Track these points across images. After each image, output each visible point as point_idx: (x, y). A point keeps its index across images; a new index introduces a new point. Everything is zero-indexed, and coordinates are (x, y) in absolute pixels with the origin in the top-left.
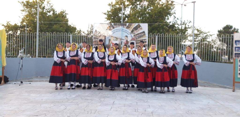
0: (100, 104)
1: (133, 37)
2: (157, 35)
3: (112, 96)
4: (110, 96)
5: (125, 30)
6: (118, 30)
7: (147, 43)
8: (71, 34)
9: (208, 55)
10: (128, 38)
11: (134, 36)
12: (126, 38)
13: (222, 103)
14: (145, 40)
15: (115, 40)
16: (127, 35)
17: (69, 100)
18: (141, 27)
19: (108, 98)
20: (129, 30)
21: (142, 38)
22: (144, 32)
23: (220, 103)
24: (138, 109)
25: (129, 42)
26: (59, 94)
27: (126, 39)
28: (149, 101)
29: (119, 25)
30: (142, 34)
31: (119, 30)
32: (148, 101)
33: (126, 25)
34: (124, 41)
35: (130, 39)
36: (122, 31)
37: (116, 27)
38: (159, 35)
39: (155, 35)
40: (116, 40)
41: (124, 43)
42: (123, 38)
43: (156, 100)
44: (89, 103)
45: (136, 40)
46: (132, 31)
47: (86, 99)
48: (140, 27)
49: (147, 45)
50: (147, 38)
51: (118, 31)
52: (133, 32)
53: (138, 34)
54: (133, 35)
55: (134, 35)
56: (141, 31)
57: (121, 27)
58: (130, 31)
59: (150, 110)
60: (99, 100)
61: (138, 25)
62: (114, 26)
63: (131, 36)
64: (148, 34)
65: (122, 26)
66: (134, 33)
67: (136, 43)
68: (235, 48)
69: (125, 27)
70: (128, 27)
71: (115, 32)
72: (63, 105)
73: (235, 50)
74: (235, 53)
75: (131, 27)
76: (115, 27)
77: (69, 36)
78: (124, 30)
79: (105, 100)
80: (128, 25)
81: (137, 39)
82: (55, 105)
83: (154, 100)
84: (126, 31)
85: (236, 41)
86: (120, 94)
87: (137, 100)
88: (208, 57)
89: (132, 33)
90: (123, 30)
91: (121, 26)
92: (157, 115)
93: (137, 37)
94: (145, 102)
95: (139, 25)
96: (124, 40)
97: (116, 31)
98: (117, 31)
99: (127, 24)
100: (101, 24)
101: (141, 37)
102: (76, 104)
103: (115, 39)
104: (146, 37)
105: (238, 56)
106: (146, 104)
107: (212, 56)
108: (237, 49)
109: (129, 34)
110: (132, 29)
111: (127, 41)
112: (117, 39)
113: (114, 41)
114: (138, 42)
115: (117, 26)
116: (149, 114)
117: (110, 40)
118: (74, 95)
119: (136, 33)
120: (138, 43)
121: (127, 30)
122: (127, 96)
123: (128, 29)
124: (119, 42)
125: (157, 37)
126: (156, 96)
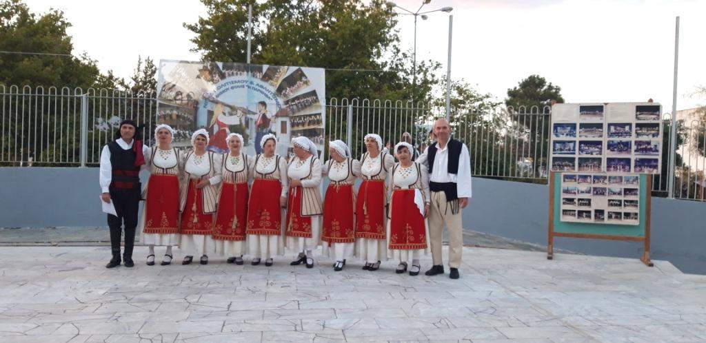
0: (187, 314)
1: (284, 107)
2: (350, 103)
3: (222, 286)
4: (215, 285)
5: (258, 85)
6: (236, 84)
7: (323, 126)
8: (85, 92)
9: (484, 160)
10: (267, 109)
11: (287, 103)
12: (261, 107)
13: (523, 293)
14: (318, 117)
15: (227, 114)
16: (263, 98)
17: (85, 305)
18: (306, 78)
19: (210, 293)
20: (271, 85)
21: (308, 109)
22: (314, 93)
23: (519, 293)
24: (303, 321)
25: (270, 120)
26: (50, 287)
27: (263, 112)
28: (332, 295)
29: (239, 69)
30: (310, 99)
31: (241, 84)
32: (329, 296)
33: (260, 70)
34: (257, 118)
35: (274, 114)
36: (249, 87)
37: (229, 75)
38: (355, 103)
39: (345, 104)
40: (231, 115)
41: (256, 122)
42: (253, 109)
43: (352, 291)
44: (150, 311)
45: (291, 115)
46: (280, 90)
47: (141, 301)
48: (304, 79)
49: (323, 129)
50: (323, 111)
51: (236, 87)
52: (284, 91)
53: (297, 98)
54: (281, 100)
55: (286, 99)
56: (305, 90)
57: (245, 76)
58: (273, 89)
59: (336, 323)
60: (183, 301)
61: (297, 71)
62: (224, 71)
63: (278, 104)
64: (325, 100)
65: (250, 73)
66: (285, 95)
67: (293, 125)
68: (555, 142)
69: (258, 74)
70: (267, 77)
71: (227, 89)
72: (69, 322)
73: (554, 150)
74: (554, 158)
75: (278, 77)
76: (227, 75)
77: (79, 99)
78: (255, 83)
79: (201, 300)
80: (269, 69)
81: (294, 113)
82: (40, 324)
83: (345, 291)
84: (262, 86)
85: (556, 126)
86: (246, 279)
87: (300, 296)
88: (484, 167)
89: (281, 94)
90: (252, 83)
91: (245, 73)
92: (358, 337)
93: (295, 107)
94: (322, 300)
95: (300, 72)
96: (254, 114)
97: (229, 86)
98: (232, 88)
99: (265, 67)
100: (181, 64)
101: (305, 107)
102: (109, 316)
103: (227, 110)
104: (320, 106)
105: (559, 165)
106: (324, 305)
107: (496, 163)
108: (558, 146)
109: (269, 98)
110: (280, 82)
111: (264, 116)
112: (233, 110)
113: (223, 116)
114: (297, 121)
115: (233, 73)
116: (335, 337)
117: (211, 113)
118: (102, 288)
119: (292, 96)
120: (298, 125)
121: (265, 84)
122: (267, 284)
123: (267, 81)
124: (240, 121)
125: (350, 107)
126: (352, 280)
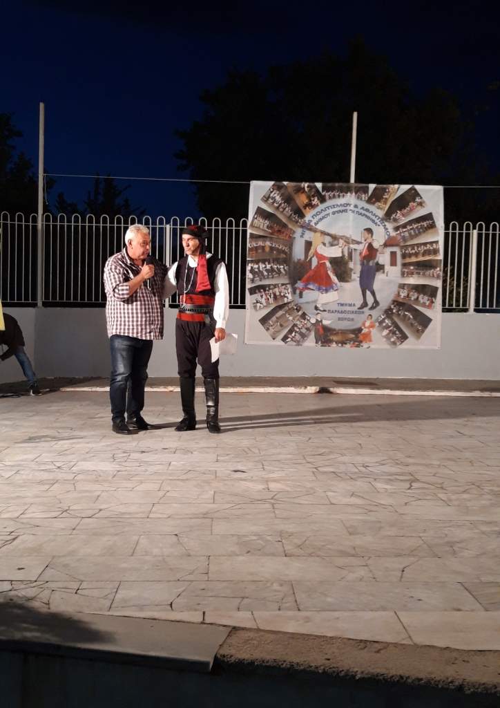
1: (393, 234)
2: (474, 228)
5: (363, 208)
6: (338, 209)
7: (441, 257)
8: (168, 222)
10: (374, 237)
11: (397, 229)
14: (434, 245)
15: (327, 245)
18: (421, 198)
20: (379, 208)
21: (423, 235)
22: (429, 217)
25: (377, 250)
29: (341, 190)
30: (425, 224)
31: (344, 208)
33: (366, 190)
35: (382, 242)
37: (330, 198)
38: (481, 228)
39: (468, 228)
42: (357, 237)
45: (402, 244)
46: (388, 215)
48: (418, 200)
49: (441, 260)
50: (441, 239)
51: (338, 212)
52: (394, 215)
53: (410, 222)
55: (396, 225)
56: (421, 212)
57: (350, 198)
58: (381, 213)
61: (410, 189)
62: (323, 194)
63: (386, 231)
64: (443, 225)
65: (354, 194)
67: (404, 256)
69: (363, 196)
71: (328, 215)
75: (386, 199)
76: (327, 197)
78: (360, 207)
80: (375, 189)
81: (405, 241)
84: (367, 210)
89: (390, 219)
90: (356, 206)
91: (349, 194)
93: (407, 234)
95: (413, 191)
97: (331, 211)
98: (334, 213)
99: (372, 186)
100: (275, 187)
101: (419, 233)
104: (437, 233)
109: (376, 224)
110: (389, 204)
111: (370, 247)
113: (323, 247)
114: (409, 251)
115: (334, 195)
119: (404, 220)
120: (410, 255)
121: (372, 208)
123: (374, 203)
